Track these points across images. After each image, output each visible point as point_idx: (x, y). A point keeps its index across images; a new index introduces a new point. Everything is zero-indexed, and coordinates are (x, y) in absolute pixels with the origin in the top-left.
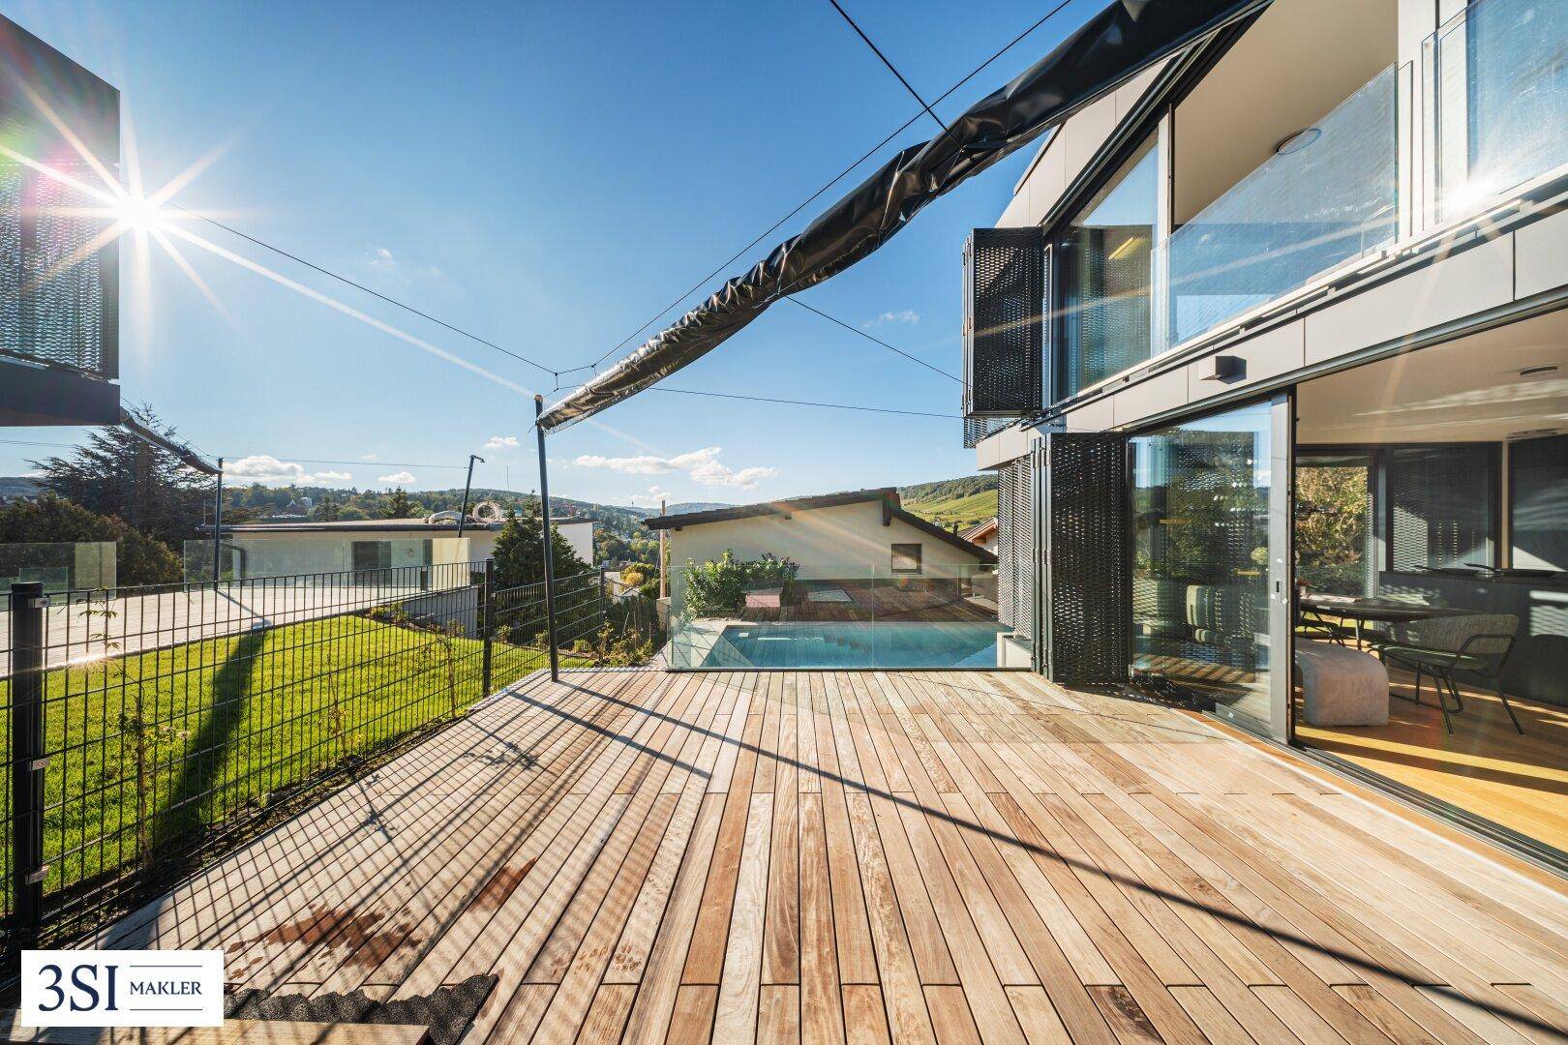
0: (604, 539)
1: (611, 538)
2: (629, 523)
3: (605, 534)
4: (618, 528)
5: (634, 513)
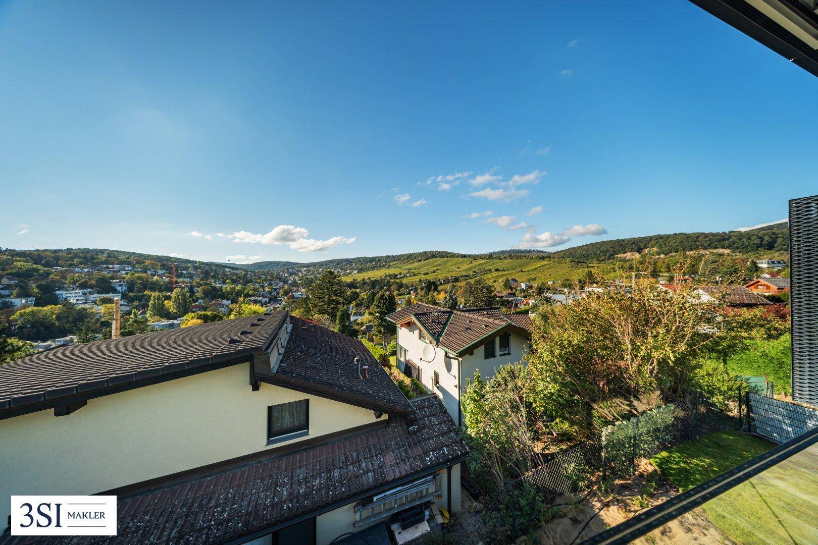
0: (201, 285)
1: (206, 284)
2: (224, 274)
3: (201, 282)
4: (214, 277)
5: (229, 267)
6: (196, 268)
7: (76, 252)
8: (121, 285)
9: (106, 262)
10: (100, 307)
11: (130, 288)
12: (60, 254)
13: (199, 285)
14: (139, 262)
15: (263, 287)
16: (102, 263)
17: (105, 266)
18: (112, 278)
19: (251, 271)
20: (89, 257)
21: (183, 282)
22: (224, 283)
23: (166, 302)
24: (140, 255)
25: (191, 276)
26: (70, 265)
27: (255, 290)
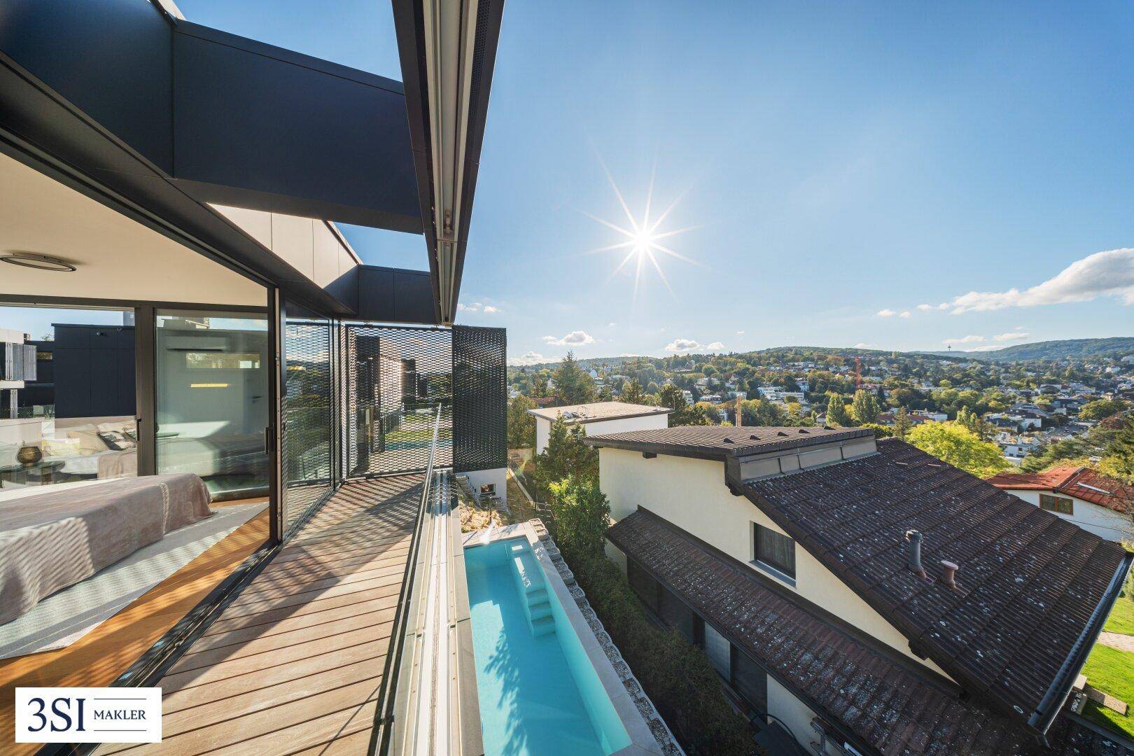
0: (896, 386)
1: (903, 386)
2: (938, 370)
3: (896, 382)
4: (919, 375)
5: (947, 359)
6: (890, 362)
7: (773, 351)
8: (804, 384)
9: (793, 360)
10: (787, 405)
11: (812, 389)
12: (763, 354)
13: (892, 387)
14: (820, 358)
15: (1028, 396)
16: (790, 361)
17: (792, 364)
18: (797, 376)
19: (997, 364)
20: (781, 356)
21: (870, 383)
22: (936, 384)
23: (847, 407)
24: (824, 350)
25: (881, 374)
26: (768, 364)
27: (1004, 400)
